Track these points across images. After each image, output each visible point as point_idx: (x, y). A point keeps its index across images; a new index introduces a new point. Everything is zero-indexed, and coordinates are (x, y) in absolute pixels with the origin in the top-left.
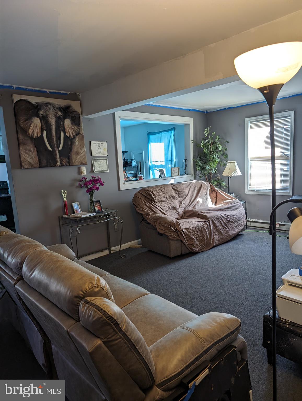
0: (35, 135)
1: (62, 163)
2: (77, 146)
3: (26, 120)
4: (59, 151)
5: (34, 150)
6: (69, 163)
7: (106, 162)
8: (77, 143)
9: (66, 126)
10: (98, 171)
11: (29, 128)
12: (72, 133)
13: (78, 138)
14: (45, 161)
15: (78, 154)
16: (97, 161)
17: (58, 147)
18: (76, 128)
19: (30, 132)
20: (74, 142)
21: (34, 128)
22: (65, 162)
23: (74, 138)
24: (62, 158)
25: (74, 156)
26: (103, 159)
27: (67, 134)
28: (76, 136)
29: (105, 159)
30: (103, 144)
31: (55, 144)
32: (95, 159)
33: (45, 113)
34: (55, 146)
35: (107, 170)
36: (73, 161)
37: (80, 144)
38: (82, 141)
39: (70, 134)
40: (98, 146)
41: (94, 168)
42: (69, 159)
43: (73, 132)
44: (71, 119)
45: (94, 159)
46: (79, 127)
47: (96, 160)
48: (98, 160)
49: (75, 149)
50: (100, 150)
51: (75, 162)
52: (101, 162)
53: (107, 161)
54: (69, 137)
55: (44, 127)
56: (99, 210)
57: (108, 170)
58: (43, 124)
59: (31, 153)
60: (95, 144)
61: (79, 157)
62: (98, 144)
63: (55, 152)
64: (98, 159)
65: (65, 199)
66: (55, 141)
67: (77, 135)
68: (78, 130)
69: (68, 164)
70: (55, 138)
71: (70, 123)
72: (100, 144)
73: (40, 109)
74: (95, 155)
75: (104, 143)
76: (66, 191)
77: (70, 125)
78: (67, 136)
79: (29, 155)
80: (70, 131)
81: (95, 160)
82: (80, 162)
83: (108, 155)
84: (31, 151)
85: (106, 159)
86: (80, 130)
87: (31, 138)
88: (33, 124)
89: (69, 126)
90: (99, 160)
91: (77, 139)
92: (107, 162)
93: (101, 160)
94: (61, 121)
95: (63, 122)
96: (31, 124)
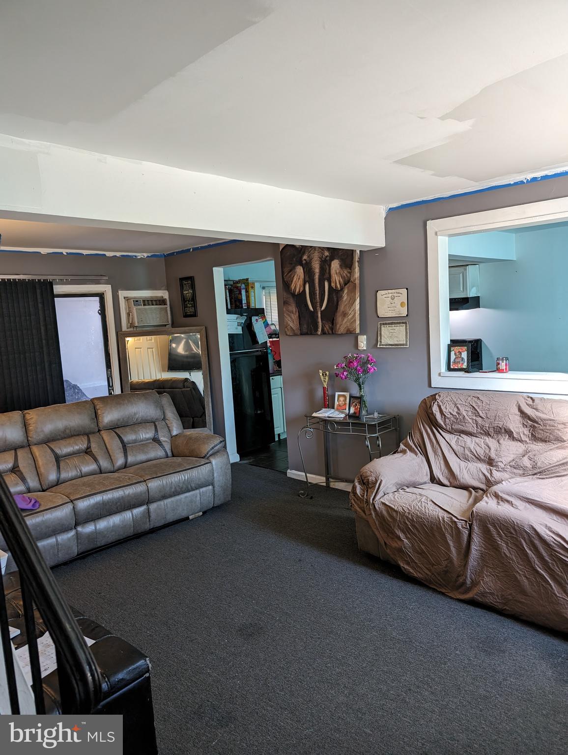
0: (297, 290)
1: (324, 330)
2: (345, 301)
3: (291, 271)
4: (322, 312)
5: (296, 311)
6: (332, 329)
7: (404, 327)
8: (346, 298)
9: (333, 272)
10: (386, 345)
11: (292, 281)
12: (339, 281)
13: (348, 288)
14: (305, 326)
15: (345, 315)
16: (388, 326)
17: (321, 306)
18: (345, 272)
19: (293, 287)
20: (341, 297)
21: (298, 279)
22: (327, 327)
23: (342, 289)
24: (324, 322)
25: (339, 319)
26: (399, 323)
27: (333, 285)
28: (345, 286)
29: (403, 323)
30: (399, 295)
31: (318, 301)
32: (385, 322)
33: (308, 257)
34: (318, 304)
35: (405, 343)
36: (338, 326)
37: (349, 299)
38: (353, 294)
39: (336, 283)
40: (390, 298)
41: (381, 338)
42: (333, 324)
43: (341, 280)
44: (341, 259)
45: (382, 322)
46: (351, 270)
47: (386, 324)
48: (389, 324)
49: (342, 308)
50: (393, 305)
51: (339, 329)
52: (394, 328)
53: (406, 326)
54: (335, 288)
55: (307, 279)
56: (355, 413)
57: (408, 343)
58: (305, 275)
59: (292, 315)
60: (385, 296)
61: (346, 320)
62: (391, 295)
63: (317, 313)
64: (390, 322)
65: (324, 383)
66: (318, 297)
67: (346, 284)
68: (349, 275)
69: (330, 332)
70: (318, 292)
71: (338, 266)
72: (395, 295)
73: (304, 253)
74: (384, 315)
75: (401, 292)
76: (327, 373)
77: (338, 269)
78: (333, 288)
79: (291, 318)
80: (336, 278)
81: (384, 324)
82: (345, 328)
83: (407, 315)
84: (293, 313)
85: (405, 323)
86: (351, 275)
87: (293, 295)
88: (296, 276)
89: (336, 271)
90: (392, 324)
91: (346, 291)
92: (406, 329)
93: (395, 323)
94: (326, 264)
95: (330, 266)
96: (294, 276)
